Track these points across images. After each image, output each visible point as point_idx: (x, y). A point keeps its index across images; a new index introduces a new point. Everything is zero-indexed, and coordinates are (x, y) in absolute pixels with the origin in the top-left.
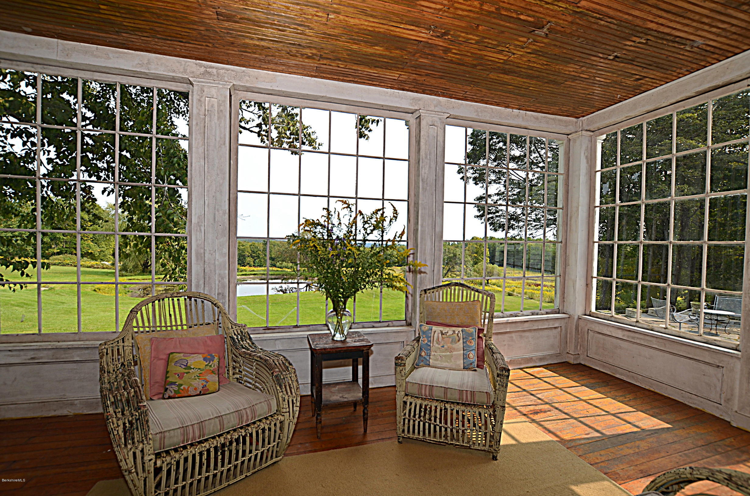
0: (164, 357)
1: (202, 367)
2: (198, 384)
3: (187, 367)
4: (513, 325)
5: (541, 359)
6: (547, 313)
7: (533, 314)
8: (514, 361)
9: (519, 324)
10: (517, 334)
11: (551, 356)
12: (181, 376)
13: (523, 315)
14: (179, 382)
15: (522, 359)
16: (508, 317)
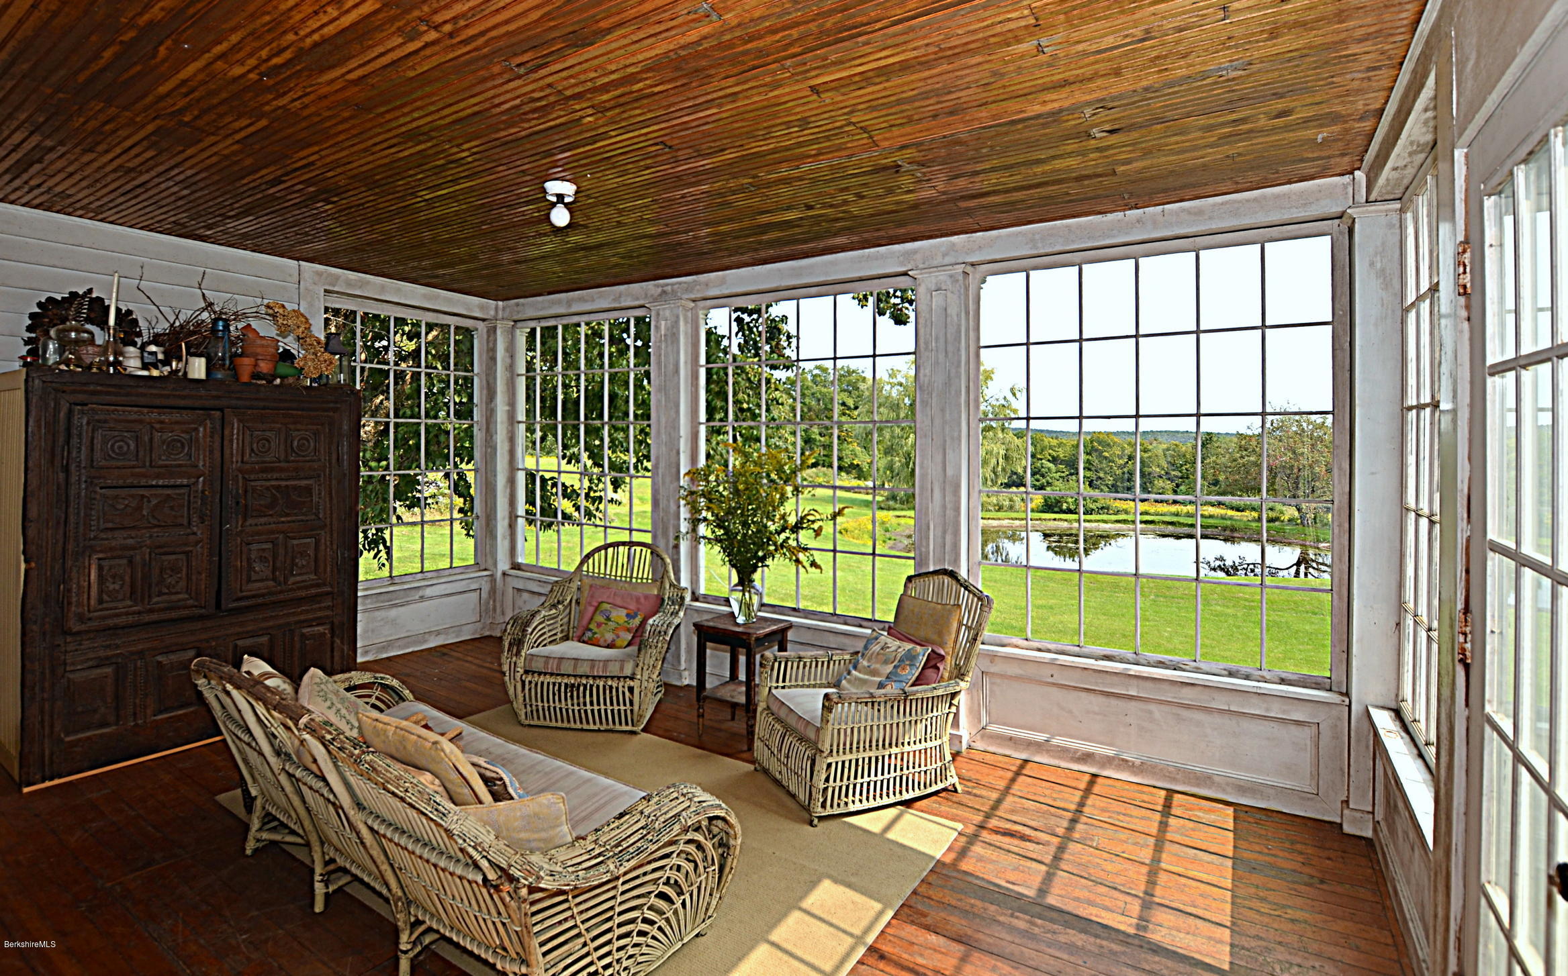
0: (595, 604)
1: (621, 622)
2: (609, 637)
3: (608, 619)
4: (1149, 684)
5: (1242, 789)
6: (1283, 681)
7: (1231, 674)
8: (1154, 767)
9: (1165, 686)
10: (1163, 707)
11: (1281, 791)
12: (599, 625)
13: (1197, 670)
14: (595, 630)
15: (1178, 769)
16: (1149, 665)
